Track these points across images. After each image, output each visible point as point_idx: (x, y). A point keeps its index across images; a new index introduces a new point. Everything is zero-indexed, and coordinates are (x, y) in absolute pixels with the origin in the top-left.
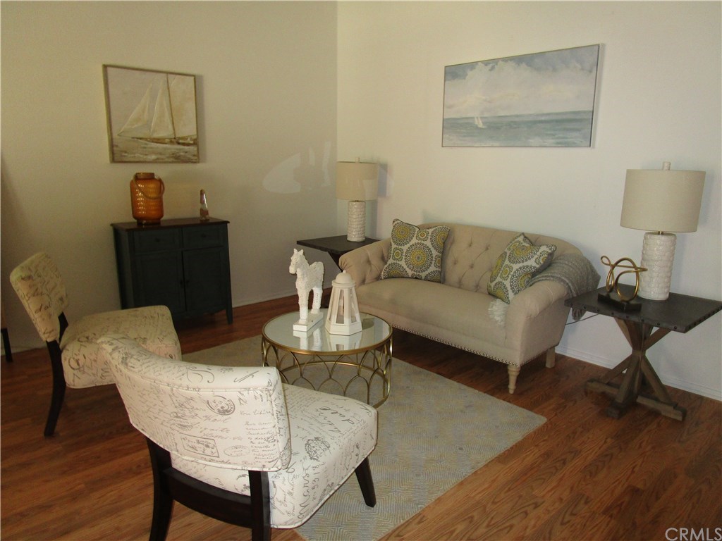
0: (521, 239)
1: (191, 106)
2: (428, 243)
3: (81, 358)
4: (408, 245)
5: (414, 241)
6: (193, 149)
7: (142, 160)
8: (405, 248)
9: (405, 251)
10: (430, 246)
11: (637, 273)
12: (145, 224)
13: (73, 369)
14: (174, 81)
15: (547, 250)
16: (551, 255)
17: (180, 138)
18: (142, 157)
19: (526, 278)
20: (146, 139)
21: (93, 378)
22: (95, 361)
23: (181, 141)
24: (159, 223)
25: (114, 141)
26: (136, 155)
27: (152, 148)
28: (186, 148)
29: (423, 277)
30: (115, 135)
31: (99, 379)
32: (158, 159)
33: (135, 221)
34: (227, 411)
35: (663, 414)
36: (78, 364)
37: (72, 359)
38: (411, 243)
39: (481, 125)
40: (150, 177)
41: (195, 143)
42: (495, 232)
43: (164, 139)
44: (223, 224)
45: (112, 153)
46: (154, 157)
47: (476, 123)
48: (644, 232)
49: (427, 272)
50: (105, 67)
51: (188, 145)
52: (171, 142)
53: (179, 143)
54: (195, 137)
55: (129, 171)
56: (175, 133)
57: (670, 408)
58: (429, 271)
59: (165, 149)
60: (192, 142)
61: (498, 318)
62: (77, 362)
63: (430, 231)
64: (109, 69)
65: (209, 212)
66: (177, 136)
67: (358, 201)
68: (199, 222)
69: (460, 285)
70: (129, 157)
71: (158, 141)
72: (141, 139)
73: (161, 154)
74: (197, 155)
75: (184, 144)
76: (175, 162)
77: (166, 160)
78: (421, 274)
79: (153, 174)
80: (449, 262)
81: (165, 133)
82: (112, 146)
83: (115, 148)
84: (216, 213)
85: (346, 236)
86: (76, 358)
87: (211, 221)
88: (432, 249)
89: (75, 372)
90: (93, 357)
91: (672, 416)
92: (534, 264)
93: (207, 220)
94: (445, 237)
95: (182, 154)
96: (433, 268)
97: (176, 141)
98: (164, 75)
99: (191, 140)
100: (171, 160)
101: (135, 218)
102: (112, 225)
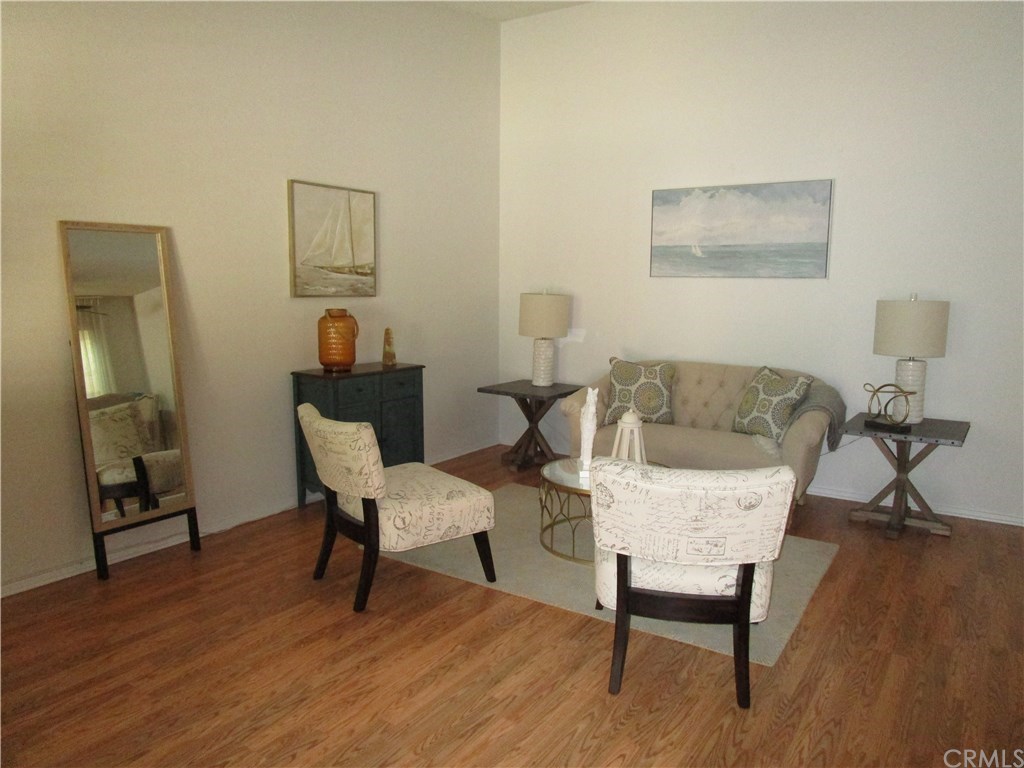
0: (767, 372)
1: (369, 228)
2: (658, 382)
3: (406, 515)
4: (637, 385)
5: (643, 380)
6: (369, 279)
7: (323, 294)
8: (633, 388)
9: (633, 392)
10: (661, 386)
11: (906, 397)
12: (336, 372)
13: (398, 529)
14: (356, 198)
15: (806, 381)
16: (809, 385)
17: (358, 267)
18: (323, 290)
19: (788, 411)
20: (327, 268)
21: (416, 538)
22: (421, 518)
23: (359, 271)
24: (349, 371)
25: (298, 270)
26: (317, 288)
27: (331, 279)
28: (364, 278)
29: (654, 419)
30: (298, 265)
31: (422, 539)
32: (337, 292)
33: (322, 367)
34: (753, 506)
35: (932, 532)
36: (404, 523)
37: (397, 518)
38: (639, 383)
39: (699, 254)
40: (342, 315)
41: (373, 273)
42: (725, 369)
43: (344, 268)
44: (416, 371)
45: (294, 285)
46: (333, 290)
47: (694, 250)
48: (896, 359)
49: (658, 414)
50: (292, 183)
51: (365, 274)
52: (351, 272)
53: (357, 273)
54: (373, 265)
55: (319, 308)
56: (354, 260)
57: (939, 526)
58: (661, 412)
59: (345, 279)
60: (369, 271)
61: (771, 452)
62: (403, 520)
63: (658, 368)
64: (296, 185)
65: (397, 357)
66: (357, 264)
67: (545, 339)
68: (381, 369)
69: (693, 424)
70: (311, 290)
71: (338, 270)
72: (322, 268)
73: (340, 286)
74: (374, 287)
75: (362, 274)
76: (354, 296)
77: (345, 293)
78: (652, 416)
79: (345, 310)
80: (678, 402)
81: (343, 261)
82: (295, 276)
83: (298, 280)
84: (404, 357)
85: (531, 381)
86: (403, 516)
87: (398, 367)
88: (663, 388)
89: (400, 532)
90: (419, 514)
91: (940, 532)
92: (795, 396)
93: (394, 365)
94: (672, 374)
95: (360, 285)
96: (665, 409)
97: (355, 270)
98: (345, 192)
99: (369, 268)
100: (350, 293)
101: (322, 364)
102: (292, 373)
